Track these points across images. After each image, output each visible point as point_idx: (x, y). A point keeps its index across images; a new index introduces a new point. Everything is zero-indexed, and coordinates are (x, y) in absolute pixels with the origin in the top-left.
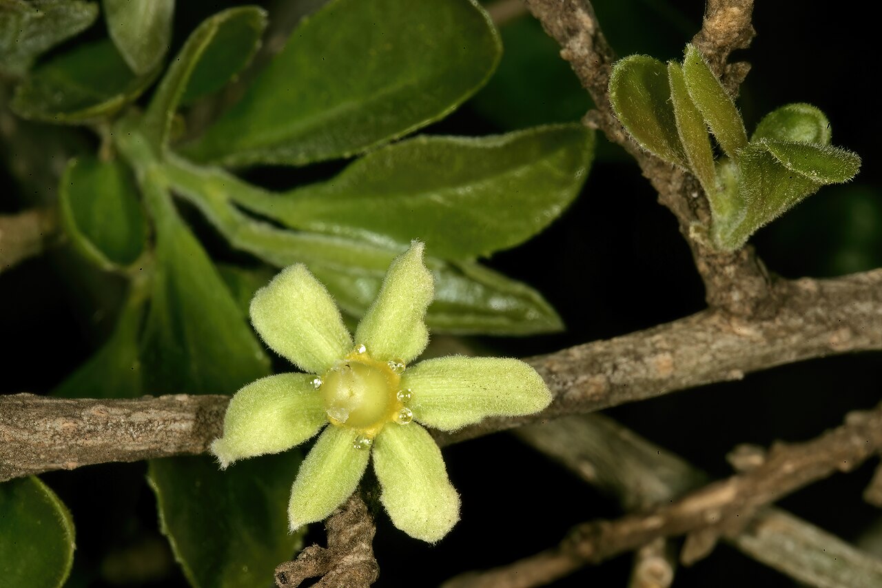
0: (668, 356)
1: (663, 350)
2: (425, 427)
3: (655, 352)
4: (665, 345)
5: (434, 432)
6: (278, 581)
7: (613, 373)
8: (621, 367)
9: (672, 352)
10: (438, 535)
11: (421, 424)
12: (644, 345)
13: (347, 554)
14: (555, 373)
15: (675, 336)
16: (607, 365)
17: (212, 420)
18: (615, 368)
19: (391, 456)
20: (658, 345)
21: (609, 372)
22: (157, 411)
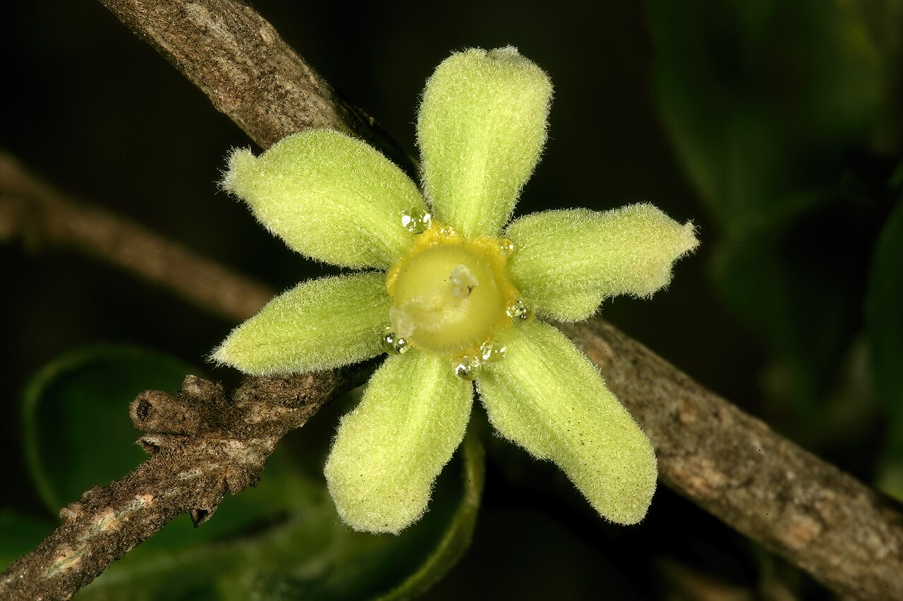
0: (816, 529)
1: (819, 518)
2: (477, 396)
3: (808, 509)
4: (827, 514)
5: (479, 411)
6: (135, 406)
7: (739, 487)
8: (753, 489)
9: (826, 528)
10: (358, 523)
11: (475, 386)
12: (805, 487)
13: (240, 440)
14: (682, 424)
15: (847, 511)
16: (744, 471)
17: (270, 97)
18: (748, 483)
19: (406, 385)
20: (818, 505)
21: (735, 482)
22: (225, 26)
